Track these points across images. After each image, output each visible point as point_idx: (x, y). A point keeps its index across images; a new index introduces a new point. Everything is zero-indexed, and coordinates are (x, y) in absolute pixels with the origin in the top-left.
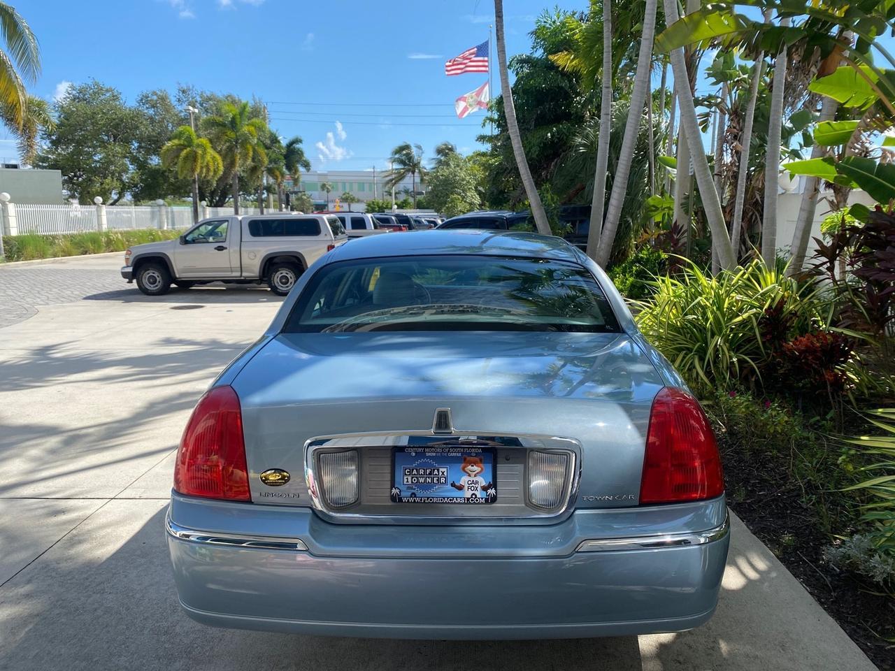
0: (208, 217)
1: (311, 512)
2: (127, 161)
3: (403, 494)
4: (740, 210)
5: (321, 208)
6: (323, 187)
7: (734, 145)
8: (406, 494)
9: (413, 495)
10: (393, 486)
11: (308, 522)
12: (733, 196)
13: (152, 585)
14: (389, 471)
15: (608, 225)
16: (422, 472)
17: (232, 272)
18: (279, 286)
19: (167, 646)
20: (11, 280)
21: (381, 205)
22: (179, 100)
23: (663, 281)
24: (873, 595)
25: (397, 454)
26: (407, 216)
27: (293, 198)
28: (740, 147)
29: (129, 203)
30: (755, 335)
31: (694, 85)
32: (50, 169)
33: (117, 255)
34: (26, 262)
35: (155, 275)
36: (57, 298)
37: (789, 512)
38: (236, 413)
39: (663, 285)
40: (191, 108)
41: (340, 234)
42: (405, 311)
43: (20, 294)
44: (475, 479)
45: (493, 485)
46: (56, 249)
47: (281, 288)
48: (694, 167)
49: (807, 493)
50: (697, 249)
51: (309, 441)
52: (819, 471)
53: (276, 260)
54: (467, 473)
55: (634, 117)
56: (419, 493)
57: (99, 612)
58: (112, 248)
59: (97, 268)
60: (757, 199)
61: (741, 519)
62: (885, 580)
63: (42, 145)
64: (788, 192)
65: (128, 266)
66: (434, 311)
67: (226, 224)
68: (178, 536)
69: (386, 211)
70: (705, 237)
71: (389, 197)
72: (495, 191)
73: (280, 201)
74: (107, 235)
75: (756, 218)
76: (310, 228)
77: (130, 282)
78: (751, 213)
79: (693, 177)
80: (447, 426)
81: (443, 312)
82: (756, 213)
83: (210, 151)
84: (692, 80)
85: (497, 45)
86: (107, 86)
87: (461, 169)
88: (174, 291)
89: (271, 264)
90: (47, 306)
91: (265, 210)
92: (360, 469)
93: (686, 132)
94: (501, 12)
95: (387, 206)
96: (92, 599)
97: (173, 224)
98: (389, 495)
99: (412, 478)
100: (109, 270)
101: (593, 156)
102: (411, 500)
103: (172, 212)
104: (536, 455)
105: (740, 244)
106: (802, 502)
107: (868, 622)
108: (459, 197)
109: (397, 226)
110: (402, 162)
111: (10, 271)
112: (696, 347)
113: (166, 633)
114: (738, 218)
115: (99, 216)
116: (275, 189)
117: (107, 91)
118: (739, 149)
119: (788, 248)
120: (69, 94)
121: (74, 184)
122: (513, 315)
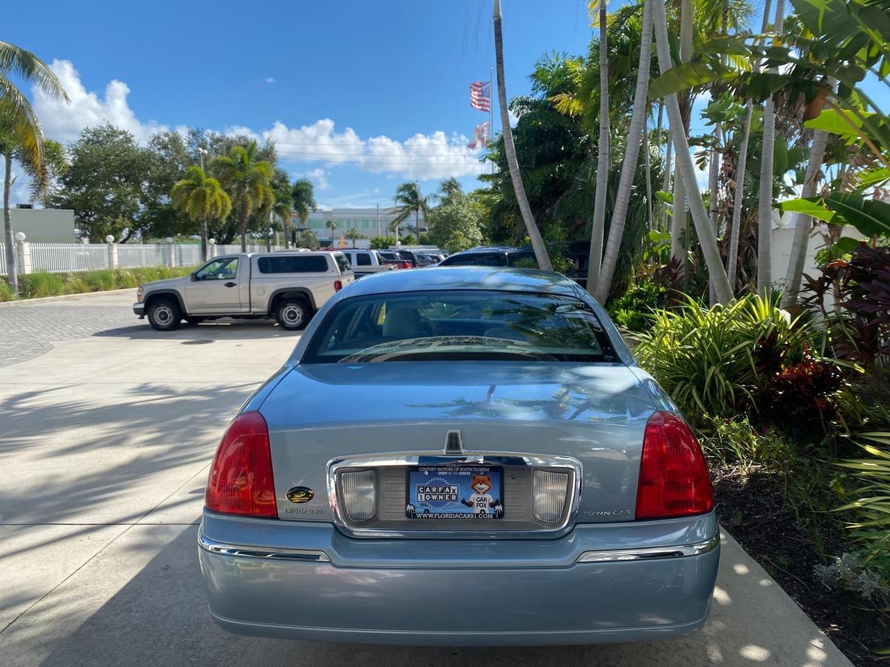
0: (216, 255)
1: (333, 526)
2: (138, 202)
3: (417, 510)
4: (735, 245)
5: (326, 244)
6: (329, 224)
7: (728, 182)
8: (420, 510)
9: (427, 511)
10: (408, 502)
11: (330, 537)
12: (729, 232)
13: (176, 604)
14: (404, 489)
15: (608, 260)
16: (434, 490)
17: (241, 307)
18: (287, 320)
19: (193, 660)
20: (26, 316)
21: (384, 241)
22: (189, 143)
23: (661, 314)
24: (863, 611)
25: (411, 473)
26: (410, 253)
27: (298, 235)
28: (734, 184)
29: (138, 241)
30: (750, 365)
31: (688, 126)
32: (63, 208)
33: (126, 292)
34: (39, 299)
35: (166, 311)
36: (71, 334)
37: (783, 534)
38: (264, 436)
39: (661, 317)
40: (201, 149)
41: (346, 270)
42: (413, 343)
43: (35, 330)
44: (484, 496)
45: (501, 501)
46: (68, 286)
47: (289, 323)
48: (689, 204)
49: (801, 516)
50: (695, 283)
51: (331, 461)
52: (812, 495)
53: (284, 296)
54: (477, 490)
55: (630, 157)
56: (432, 509)
57: (127, 629)
58: (121, 286)
59: (109, 305)
60: (752, 235)
61: (738, 542)
62: (873, 596)
63: (54, 186)
64: (781, 228)
65: (140, 303)
66: (441, 343)
67: (236, 261)
68: (210, 549)
69: (390, 247)
70: (702, 271)
71: (392, 233)
72: (497, 228)
73: (287, 238)
74: (117, 272)
75: (752, 252)
76: (319, 265)
77: (142, 318)
78: (746, 248)
79: (689, 214)
80: (457, 447)
81: (449, 344)
82: (752, 247)
83: (219, 191)
84: (686, 121)
85: (499, 89)
86: (121, 129)
87: (463, 206)
88: (184, 327)
89: (279, 299)
90: (61, 342)
91: (272, 247)
92: (377, 488)
93: (681, 170)
94: (502, 58)
95: (391, 242)
96: (120, 617)
97: (181, 261)
98: (404, 511)
99: (426, 495)
100: (120, 307)
101: (591, 193)
102: (425, 516)
103: (180, 250)
104: (540, 474)
105: (737, 278)
106: (796, 524)
107: (858, 636)
108: (461, 233)
109: (401, 262)
110: (406, 200)
111: (24, 308)
112: (694, 376)
113: (191, 648)
114: (734, 252)
115: (110, 255)
116: (280, 227)
117: (121, 133)
118: (733, 186)
119: (782, 282)
120: (83, 136)
121: (85, 223)
122: (516, 345)
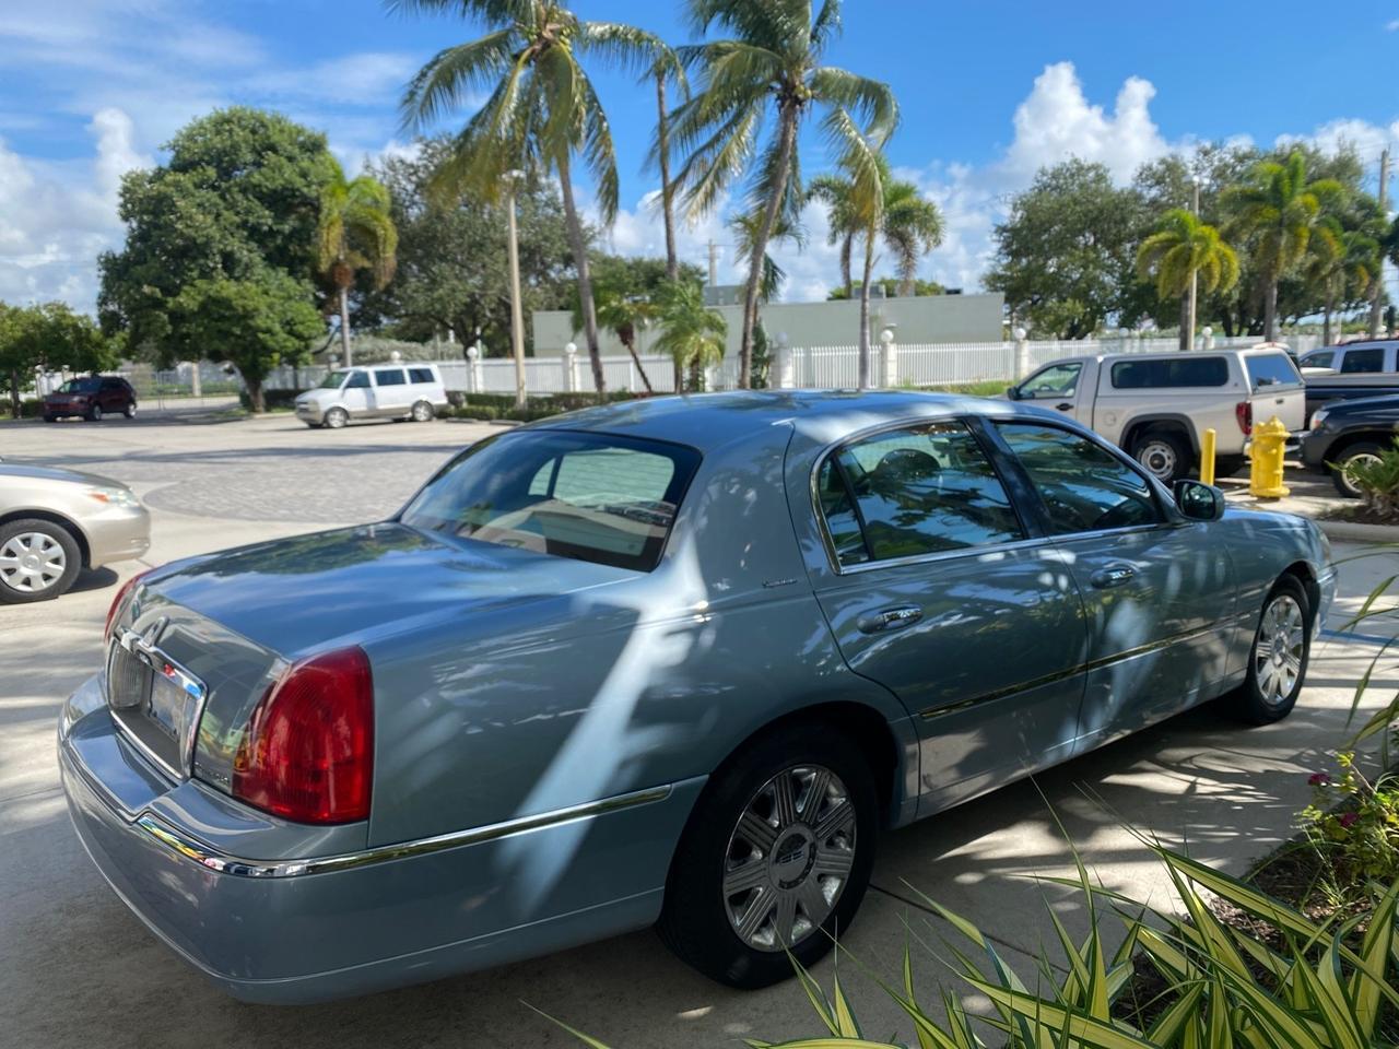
76: (1214, 373)
83: (1218, 246)
86: (1090, 162)
89: (1139, 433)
117: (1090, 169)
